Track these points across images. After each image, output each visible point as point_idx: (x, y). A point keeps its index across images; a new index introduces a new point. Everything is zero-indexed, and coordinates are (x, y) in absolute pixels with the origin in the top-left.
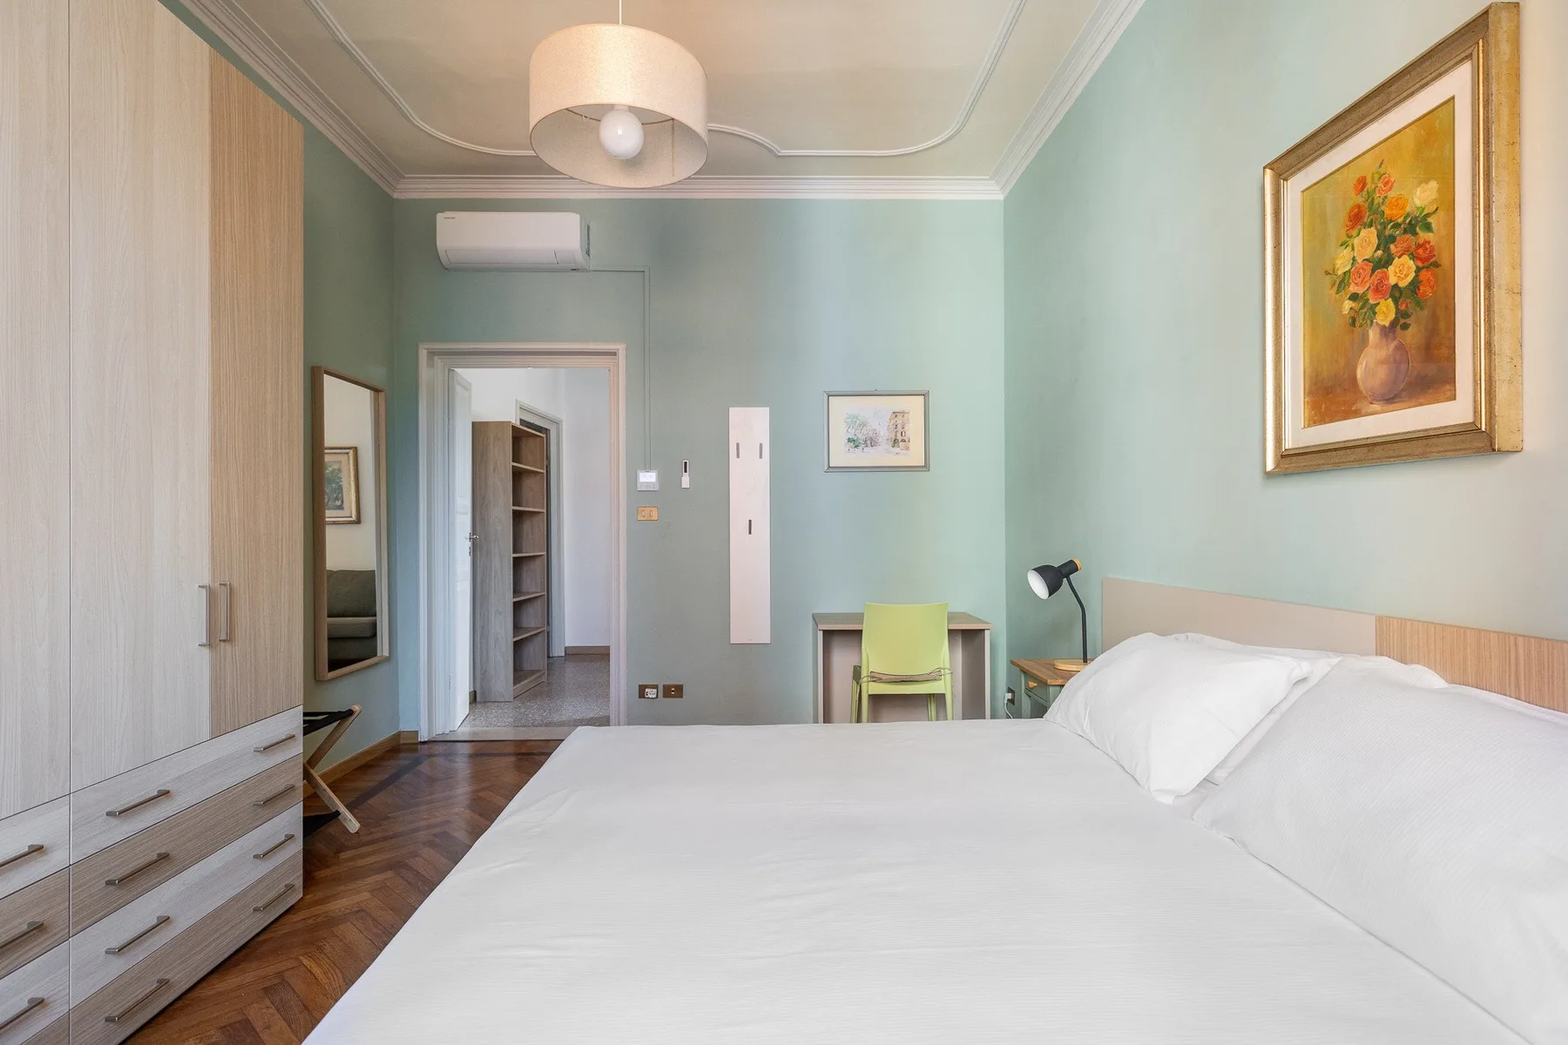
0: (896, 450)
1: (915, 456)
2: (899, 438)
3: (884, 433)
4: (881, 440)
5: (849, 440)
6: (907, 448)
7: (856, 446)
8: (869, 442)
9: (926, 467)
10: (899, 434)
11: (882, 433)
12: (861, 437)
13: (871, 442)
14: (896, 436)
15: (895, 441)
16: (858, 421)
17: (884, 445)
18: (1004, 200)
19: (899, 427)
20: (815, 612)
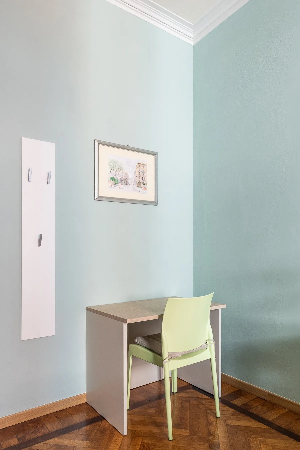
0: (140, 189)
1: (149, 196)
2: (142, 182)
3: (133, 177)
4: (130, 182)
5: (111, 178)
6: (146, 189)
7: (116, 184)
8: (123, 182)
9: (155, 203)
10: (141, 179)
11: (131, 178)
12: (119, 177)
13: (125, 182)
14: (139, 180)
15: (139, 183)
16: (117, 166)
17: (133, 185)
18: (194, 46)
19: (141, 174)
20: (87, 306)
